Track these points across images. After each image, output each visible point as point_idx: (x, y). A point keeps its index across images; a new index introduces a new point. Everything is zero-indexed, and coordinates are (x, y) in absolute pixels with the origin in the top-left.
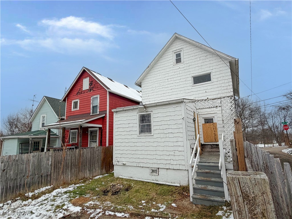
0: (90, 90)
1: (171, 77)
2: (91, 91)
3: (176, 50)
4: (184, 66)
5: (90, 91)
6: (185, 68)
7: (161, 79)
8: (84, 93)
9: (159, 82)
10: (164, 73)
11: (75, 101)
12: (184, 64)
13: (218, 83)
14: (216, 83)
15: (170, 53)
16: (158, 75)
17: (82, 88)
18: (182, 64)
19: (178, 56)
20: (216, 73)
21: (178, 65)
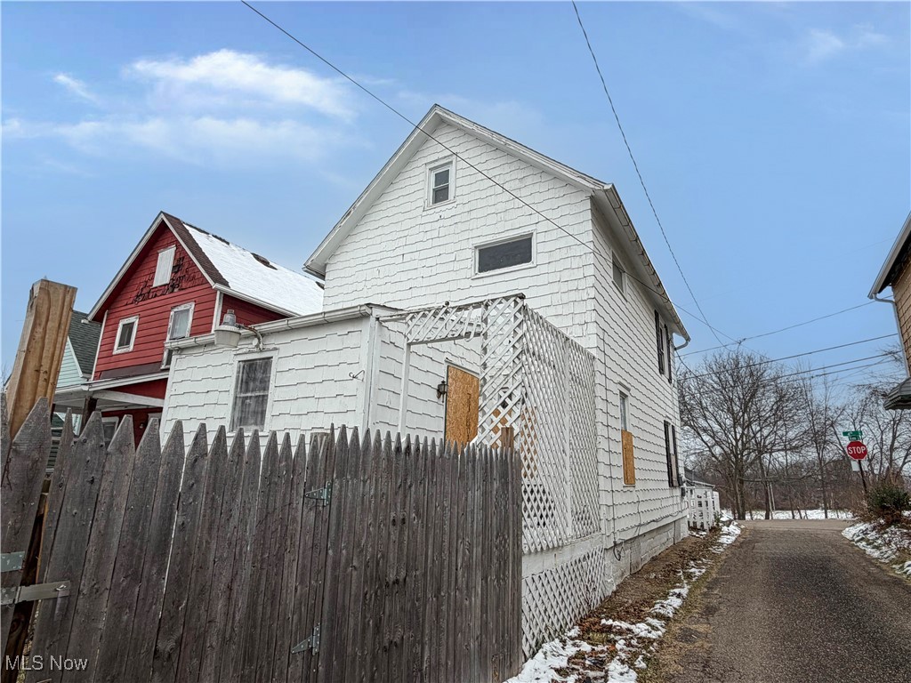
0: (172, 286)
1: (414, 248)
2: (176, 290)
3: (436, 161)
4: (453, 212)
5: (170, 289)
6: (457, 219)
7: (385, 255)
8: (156, 296)
9: (376, 264)
10: (394, 236)
11: (126, 321)
12: (455, 205)
13: (552, 268)
14: (544, 269)
15: (417, 172)
16: (378, 240)
17: (153, 279)
18: (450, 206)
19: (442, 178)
20: (549, 237)
21: (437, 210)
